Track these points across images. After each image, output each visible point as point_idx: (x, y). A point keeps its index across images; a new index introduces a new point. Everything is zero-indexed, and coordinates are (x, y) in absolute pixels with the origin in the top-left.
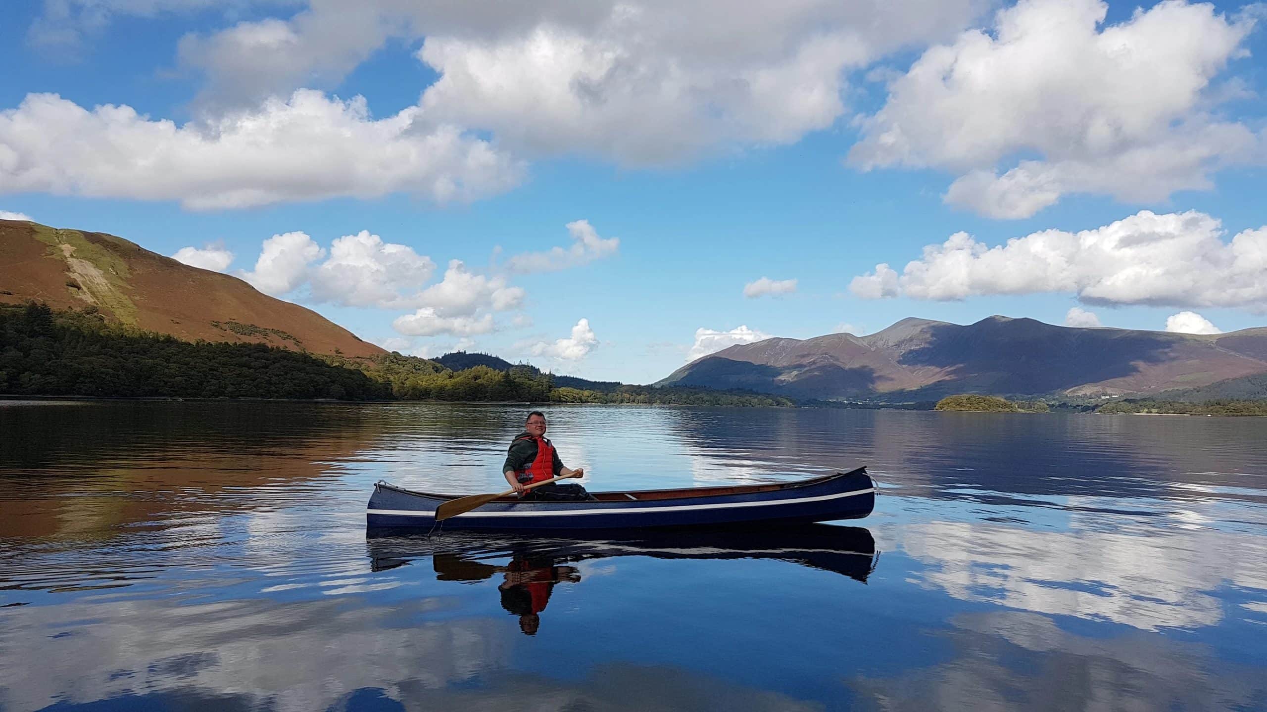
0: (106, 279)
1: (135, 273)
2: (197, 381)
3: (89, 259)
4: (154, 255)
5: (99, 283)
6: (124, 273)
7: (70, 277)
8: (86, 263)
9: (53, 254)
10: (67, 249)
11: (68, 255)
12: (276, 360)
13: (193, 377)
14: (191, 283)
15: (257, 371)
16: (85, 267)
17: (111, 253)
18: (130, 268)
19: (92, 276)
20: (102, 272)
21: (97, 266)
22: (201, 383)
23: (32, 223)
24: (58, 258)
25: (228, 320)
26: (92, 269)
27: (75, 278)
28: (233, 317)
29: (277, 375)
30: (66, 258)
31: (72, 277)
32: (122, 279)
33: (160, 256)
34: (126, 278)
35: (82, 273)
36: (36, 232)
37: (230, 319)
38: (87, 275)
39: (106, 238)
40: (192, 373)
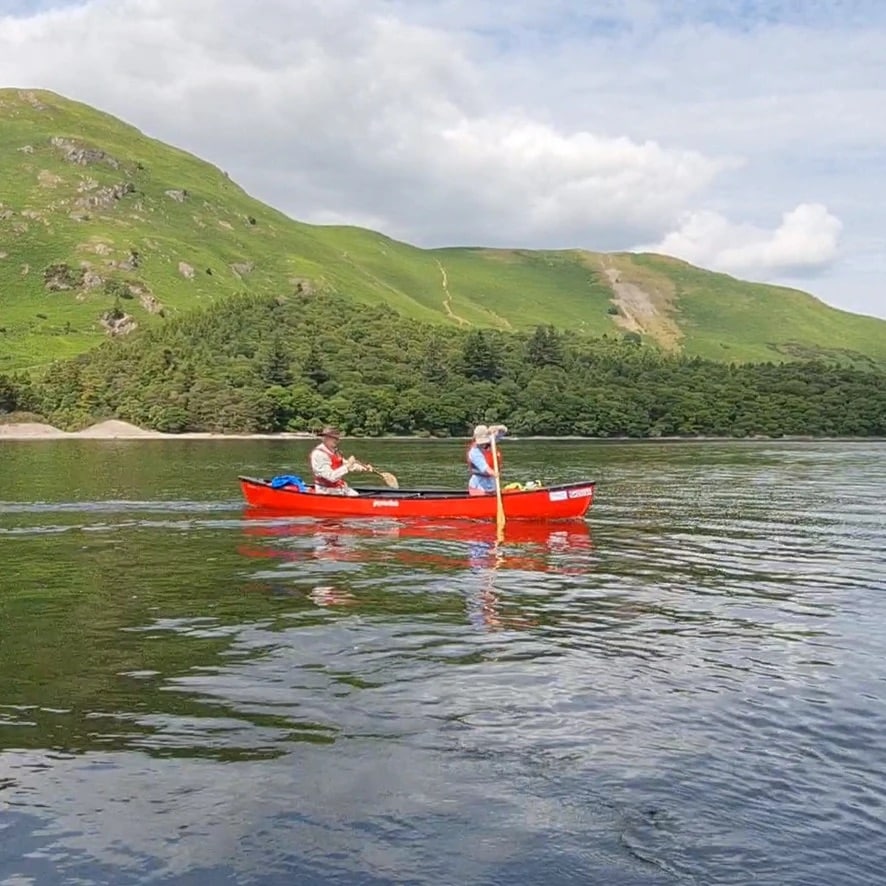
0: (652, 302)
2: (727, 414)
3: (634, 283)
5: (644, 307)
6: (672, 295)
7: (613, 303)
8: (633, 287)
9: (597, 281)
10: (612, 273)
11: (613, 281)
12: (832, 383)
13: (723, 410)
15: (809, 399)
16: (631, 292)
19: (638, 301)
20: (648, 295)
21: (642, 290)
22: (733, 418)
24: (602, 284)
26: (638, 293)
27: (619, 304)
29: (834, 404)
31: (616, 303)
34: (673, 300)
35: (627, 299)
38: (632, 300)
40: (721, 404)
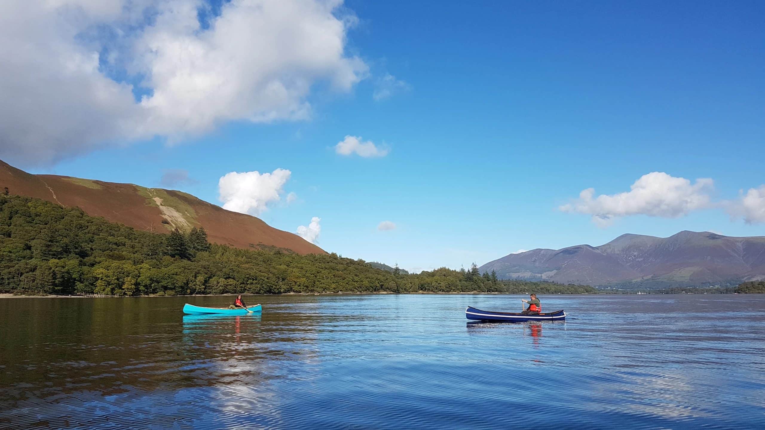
0: (184, 218)
1: (199, 214)
3: (172, 206)
4: (207, 203)
5: (181, 221)
6: (194, 215)
7: (163, 218)
8: (171, 209)
9: (150, 203)
11: (159, 204)
14: (231, 220)
16: (171, 212)
17: (184, 203)
18: (196, 212)
19: (176, 217)
20: (181, 214)
21: (178, 211)
23: (134, 185)
24: (154, 206)
25: (258, 243)
26: (175, 212)
27: (166, 218)
28: (260, 241)
30: (158, 206)
31: (164, 218)
32: (194, 219)
33: (210, 204)
34: (196, 218)
35: (169, 215)
36: (137, 190)
37: (259, 242)
38: (172, 216)
39: (178, 193)
